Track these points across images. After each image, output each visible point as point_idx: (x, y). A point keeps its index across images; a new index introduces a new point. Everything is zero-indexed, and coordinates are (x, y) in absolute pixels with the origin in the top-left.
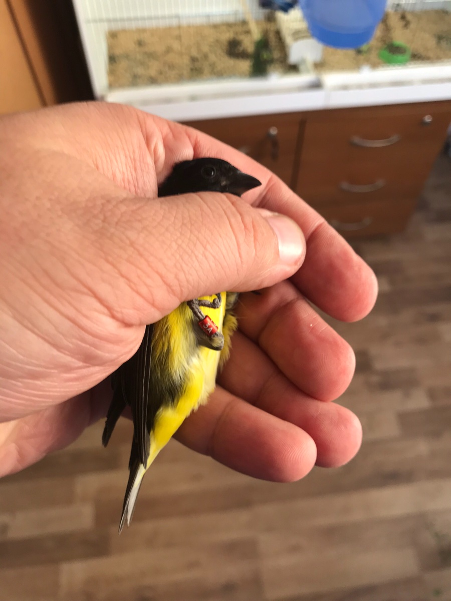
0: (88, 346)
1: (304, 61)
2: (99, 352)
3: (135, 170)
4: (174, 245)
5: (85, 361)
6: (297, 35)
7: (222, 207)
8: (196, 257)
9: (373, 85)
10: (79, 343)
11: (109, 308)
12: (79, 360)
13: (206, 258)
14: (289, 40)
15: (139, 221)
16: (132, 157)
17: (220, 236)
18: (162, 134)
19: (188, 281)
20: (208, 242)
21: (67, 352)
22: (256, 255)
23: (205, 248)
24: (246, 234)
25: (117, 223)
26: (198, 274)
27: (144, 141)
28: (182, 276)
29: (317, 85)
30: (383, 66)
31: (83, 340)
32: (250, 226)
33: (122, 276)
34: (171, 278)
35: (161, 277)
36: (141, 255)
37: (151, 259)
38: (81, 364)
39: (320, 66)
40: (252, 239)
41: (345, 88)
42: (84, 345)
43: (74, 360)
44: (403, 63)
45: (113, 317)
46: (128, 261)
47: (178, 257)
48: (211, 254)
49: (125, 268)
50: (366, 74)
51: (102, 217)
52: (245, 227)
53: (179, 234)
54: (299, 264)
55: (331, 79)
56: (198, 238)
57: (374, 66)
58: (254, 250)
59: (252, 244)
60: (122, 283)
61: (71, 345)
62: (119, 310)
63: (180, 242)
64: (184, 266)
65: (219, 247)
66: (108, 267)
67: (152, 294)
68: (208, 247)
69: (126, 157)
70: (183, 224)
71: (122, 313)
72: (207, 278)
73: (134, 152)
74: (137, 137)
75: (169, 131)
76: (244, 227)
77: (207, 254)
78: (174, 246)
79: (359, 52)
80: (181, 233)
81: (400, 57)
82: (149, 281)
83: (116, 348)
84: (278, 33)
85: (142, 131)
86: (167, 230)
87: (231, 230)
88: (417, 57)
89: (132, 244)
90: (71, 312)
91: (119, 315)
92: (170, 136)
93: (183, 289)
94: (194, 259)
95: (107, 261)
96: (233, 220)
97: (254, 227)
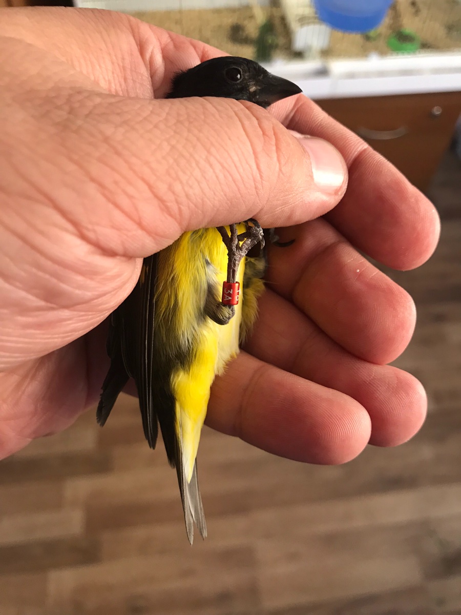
0: (47, 276)
1: (309, 48)
2: (64, 287)
3: (125, 79)
4: (165, 144)
5: (46, 299)
6: (303, 20)
7: (232, 108)
8: (197, 163)
9: (382, 74)
10: (34, 270)
11: (75, 224)
12: (37, 296)
13: (211, 165)
14: (294, 25)
15: (118, 114)
16: (121, 64)
17: (230, 139)
18: (160, 43)
19: (187, 196)
20: (212, 144)
21: (18, 284)
22: (280, 170)
23: (209, 152)
24: (265, 142)
25: (87, 116)
26: (200, 187)
27: (136, 47)
28: (178, 187)
29: (323, 73)
30: (392, 54)
31: (39, 267)
32: (271, 133)
33: (93, 180)
34: (162, 188)
35: (150, 187)
36: (118, 153)
37: (134, 160)
38: (42, 303)
39: (326, 53)
40: (274, 148)
41: (351, 76)
42: (41, 274)
43: (30, 297)
44: (413, 52)
45: (83, 237)
46: (101, 160)
47: (171, 161)
48: (217, 160)
49: (96, 169)
50: (375, 62)
51: (67, 108)
52: (264, 134)
53: (172, 133)
54: (340, 193)
55: (339, 66)
56: (198, 139)
57: (383, 53)
58: (278, 164)
59: (275, 156)
60: (91, 189)
61: (23, 274)
62: (90, 227)
63: (173, 142)
64: (180, 174)
65: (227, 152)
66: (72, 167)
67: (136, 209)
68: (213, 150)
69: (113, 63)
70: (179, 121)
71: (94, 231)
72: (214, 193)
73: (123, 59)
74: (127, 43)
75: (169, 40)
76: (261, 133)
77: (212, 159)
78: (166, 147)
79: (368, 38)
80: (175, 132)
81: (409, 46)
82: (130, 190)
83: (90, 283)
84: (283, 19)
85: (134, 36)
86: (156, 126)
87: (243, 133)
88: (426, 46)
89: (106, 140)
90: (21, 227)
91: (91, 235)
92: (171, 46)
93: (183, 208)
94: (194, 165)
95: (71, 160)
96: (246, 123)
97: (275, 134)
